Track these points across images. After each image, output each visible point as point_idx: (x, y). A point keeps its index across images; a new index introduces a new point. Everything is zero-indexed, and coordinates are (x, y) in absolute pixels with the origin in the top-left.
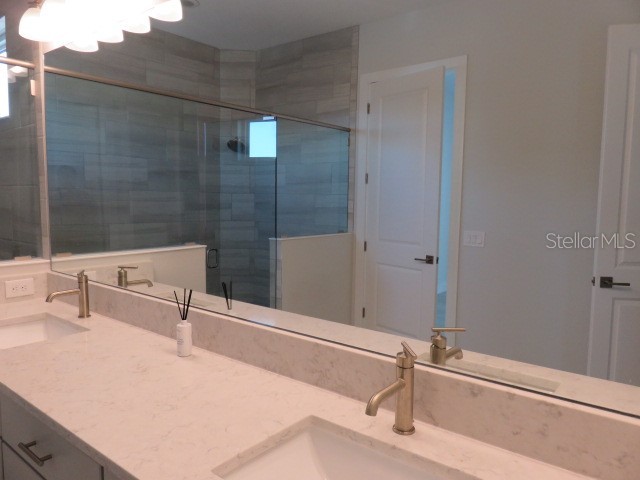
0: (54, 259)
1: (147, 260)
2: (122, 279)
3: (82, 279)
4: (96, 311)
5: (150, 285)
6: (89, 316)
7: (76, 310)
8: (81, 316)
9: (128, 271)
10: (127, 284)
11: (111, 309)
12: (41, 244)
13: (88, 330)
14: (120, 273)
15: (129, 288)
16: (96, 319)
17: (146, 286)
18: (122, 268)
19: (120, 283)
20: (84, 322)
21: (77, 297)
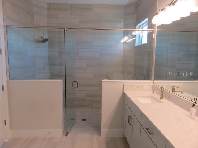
0: (155, 81)
1: (181, 84)
2: (173, 90)
3: (162, 88)
4: (165, 98)
5: (182, 93)
6: (163, 99)
7: (160, 96)
8: (161, 99)
9: (176, 88)
10: (175, 92)
11: (169, 98)
12: (152, 77)
13: (162, 103)
14: (173, 88)
15: (175, 93)
16: (165, 100)
17: (180, 93)
18: (174, 87)
19: (173, 91)
20: (161, 100)
21: (160, 93)
